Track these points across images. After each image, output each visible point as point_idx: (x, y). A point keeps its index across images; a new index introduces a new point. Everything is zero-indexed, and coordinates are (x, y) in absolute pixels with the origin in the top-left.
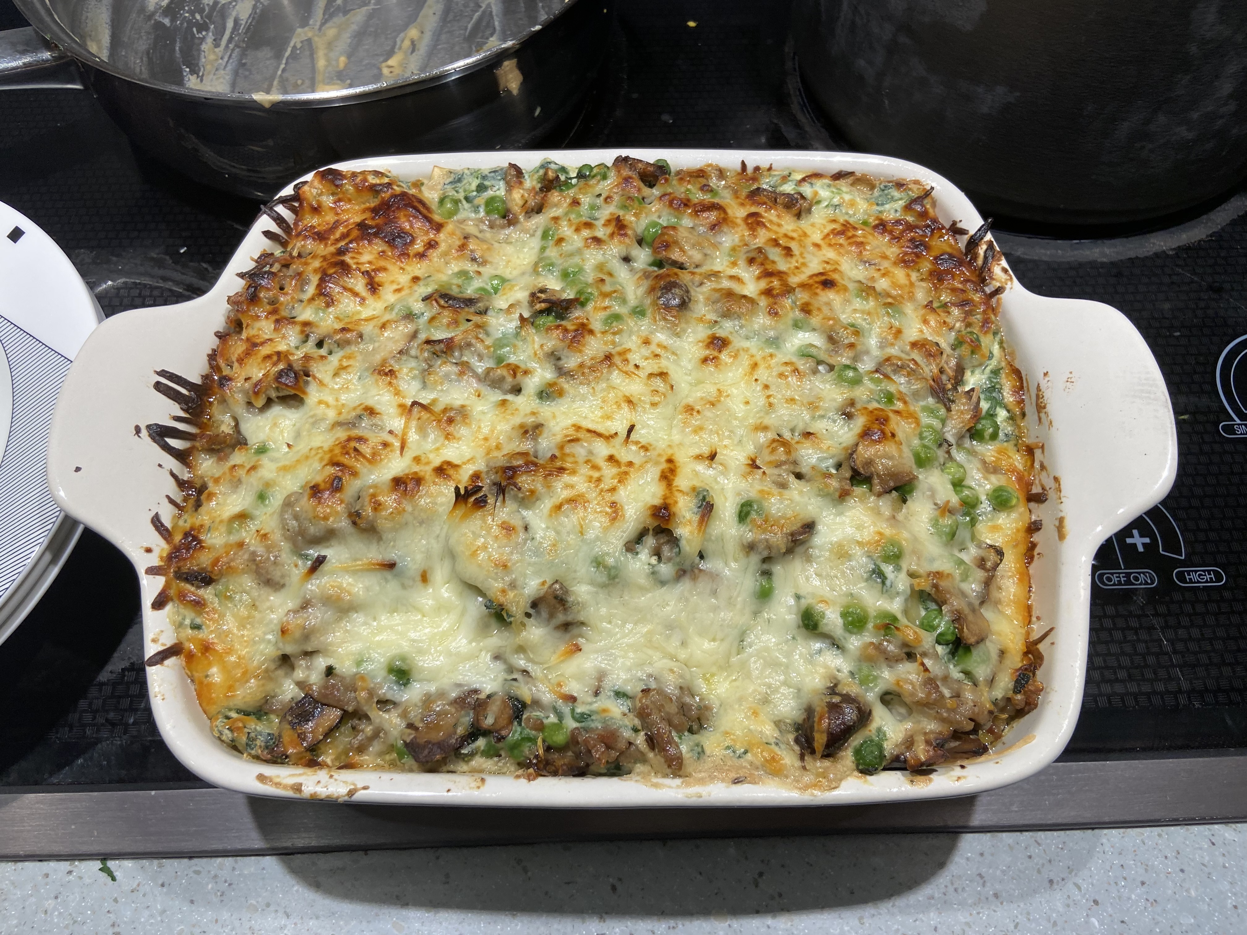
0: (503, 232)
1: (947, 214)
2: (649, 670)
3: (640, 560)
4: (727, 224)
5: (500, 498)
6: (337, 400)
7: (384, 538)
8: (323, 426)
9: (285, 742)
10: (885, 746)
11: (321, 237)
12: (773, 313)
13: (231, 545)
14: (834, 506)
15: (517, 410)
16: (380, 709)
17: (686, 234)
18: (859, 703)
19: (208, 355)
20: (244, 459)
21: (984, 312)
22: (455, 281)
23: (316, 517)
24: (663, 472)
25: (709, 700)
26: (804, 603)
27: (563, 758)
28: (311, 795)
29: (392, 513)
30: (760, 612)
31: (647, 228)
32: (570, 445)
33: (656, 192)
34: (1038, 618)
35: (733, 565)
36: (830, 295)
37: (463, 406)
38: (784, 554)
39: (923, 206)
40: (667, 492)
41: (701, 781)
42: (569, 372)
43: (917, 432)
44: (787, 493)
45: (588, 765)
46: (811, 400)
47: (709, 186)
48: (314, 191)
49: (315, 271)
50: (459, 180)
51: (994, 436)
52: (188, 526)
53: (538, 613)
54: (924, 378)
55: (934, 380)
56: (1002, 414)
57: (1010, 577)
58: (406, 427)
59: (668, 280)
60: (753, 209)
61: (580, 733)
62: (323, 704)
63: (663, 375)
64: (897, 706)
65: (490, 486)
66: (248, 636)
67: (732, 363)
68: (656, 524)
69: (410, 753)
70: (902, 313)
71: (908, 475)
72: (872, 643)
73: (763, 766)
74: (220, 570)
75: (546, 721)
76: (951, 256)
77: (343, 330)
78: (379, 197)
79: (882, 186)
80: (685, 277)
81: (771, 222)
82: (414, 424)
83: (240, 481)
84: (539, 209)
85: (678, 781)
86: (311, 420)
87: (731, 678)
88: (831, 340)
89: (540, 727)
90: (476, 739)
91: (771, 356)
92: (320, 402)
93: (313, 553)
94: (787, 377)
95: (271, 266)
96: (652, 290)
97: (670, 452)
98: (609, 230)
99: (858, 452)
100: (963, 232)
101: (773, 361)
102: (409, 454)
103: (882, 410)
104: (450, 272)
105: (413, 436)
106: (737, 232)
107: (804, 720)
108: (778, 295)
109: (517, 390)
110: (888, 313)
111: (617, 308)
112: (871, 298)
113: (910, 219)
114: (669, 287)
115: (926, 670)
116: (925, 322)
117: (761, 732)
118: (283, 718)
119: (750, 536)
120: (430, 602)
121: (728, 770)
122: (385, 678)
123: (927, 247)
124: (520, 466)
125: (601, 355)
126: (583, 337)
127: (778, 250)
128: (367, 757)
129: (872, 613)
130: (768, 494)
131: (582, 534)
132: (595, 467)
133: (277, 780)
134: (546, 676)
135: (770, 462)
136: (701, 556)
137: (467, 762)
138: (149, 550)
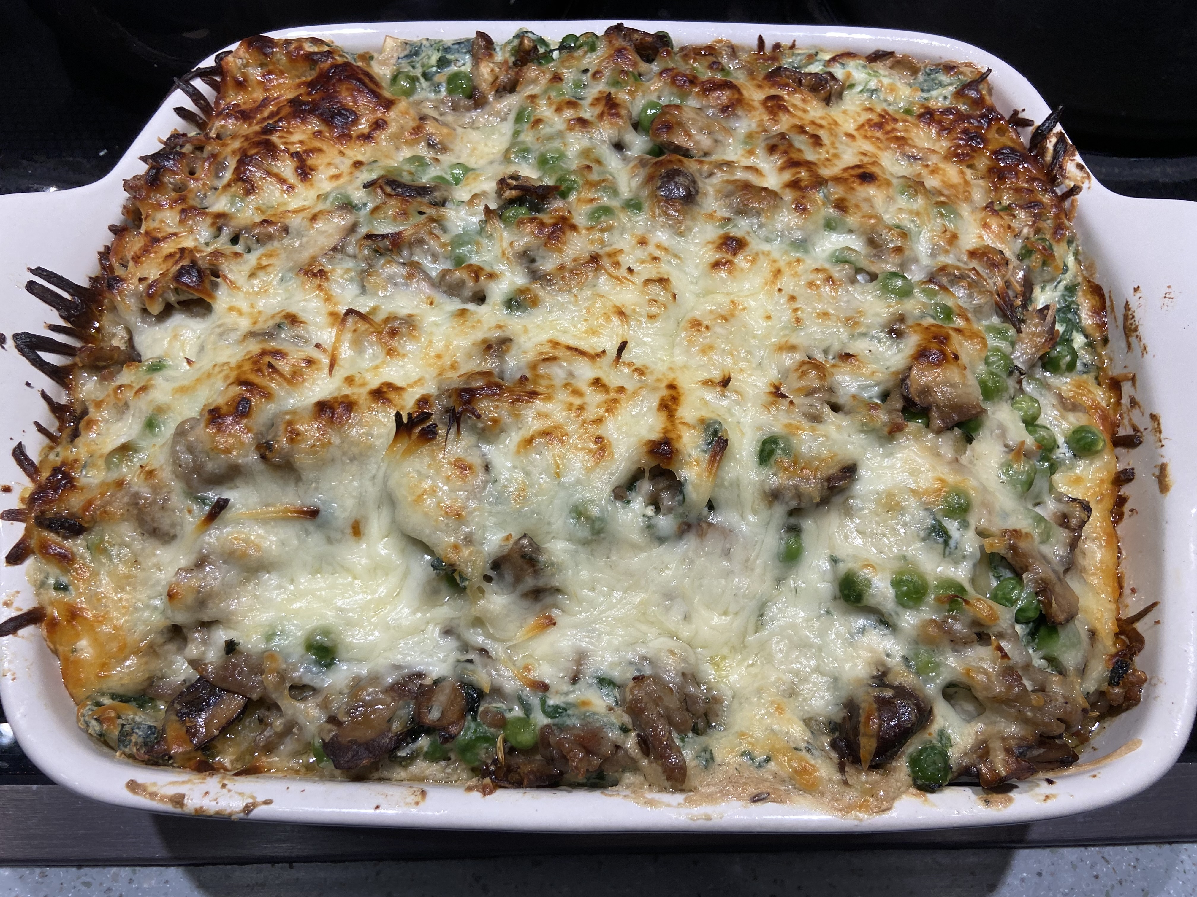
0: (468, 115)
1: (1006, 103)
2: (643, 651)
3: (633, 511)
4: (743, 107)
5: (453, 430)
6: (252, 306)
7: (304, 477)
8: (234, 337)
9: (169, 738)
10: (950, 753)
11: (245, 115)
12: (801, 208)
13: (108, 484)
14: (881, 446)
15: (479, 321)
16: (294, 697)
17: (692, 115)
18: (917, 698)
19: (100, 253)
20: (133, 378)
21: (1057, 216)
22: (407, 167)
23: (215, 449)
24: (662, 400)
25: (718, 691)
26: (843, 568)
27: (530, 762)
28: (196, 810)
29: (314, 446)
30: (784, 579)
31: (644, 110)
32: (544, 365)
33: (655, 67)
34: (1133, 591)
35: (751, 518)
36: (871, 191)
37: (410, 316)
38: (818, 505)
39: (978, 91)
40: (668, 424)
41: (711, 798)
42: (545, 276)
43: (984, 355)
44: (820, 427)
45: (562, 774)
46: (849, 314)
47: (719, 63)
48: (239, 62)
49: (234, 153)
50: (417, 53)
51: (1071, 367)
52: (59, 460)
53: (501, 576)
54: (988, 291)
55: (998, 295)
56: (1079, 340)
57: (1094, 540)
58: (338, 339)
59: (670, 167)
60: (773, 92)
61: (552, 732)
62: (221, 690)
63: (663, 281)
64: (963, 702)
65: (442, 414)
66: (127, 600)
67: (750, 269)
68: (653, 465)
69: (328, 756)
70: (958, 215)
71: (974, 407)
72: (934, 621)
73: (791, 778)
74: (92, 515)
75: (508, 715)
76: (1013, 150)
77: (265, 221)
78: (317, 69)
79: (927, 70)
80: (691, 166)
81: (795, 106)
82: (348, 336)
83: (126, 405)
84: (511, 88)
85: (679, 798)
86: (218, 330)
87: (746, 664)
88: (872, 243)
89: (501, 722)
90: (417, 738)
91: (798, 261)
92: (231, 309)
93: (213, 495)
94: (818, 287)
95: (182, 147)
96: (650, 179)
97: (671, 376)
98: (598, 110)
99: (912, 377)
100: (1027, 123)
101: (800, 268)
102: (340, 373)
103: (941, 327)
104: (401, 159)
105: (346, 352)
106: (754, 116)
107: (844, 718)
108: (806, 187)
109: (480, 298)
110: (942, 215)
111: (605, 200)
112: (919, 196)
113: (962, 107)
114: (671, 176)
115: (1005, 656)
116: (986, 226)
117: (787, 733)
118: (170, 706)
119: (774, 482)
120: (364, 561)
121: (746, 784)
122: (302, 656)
123: (984, 139)
124: (481, 388)
125: (586, 255)
126: (564, 233)
127: (804, 138)
128: (276, 759)
129: (933, 582)
130: (798, 428)
131: (558, 475)
132: (577, 393)
133: (152, 789)
134: (510, 657)
135: (799, 390)
136: (711, 506)
137: (405, 767)
138: (7, 489)
